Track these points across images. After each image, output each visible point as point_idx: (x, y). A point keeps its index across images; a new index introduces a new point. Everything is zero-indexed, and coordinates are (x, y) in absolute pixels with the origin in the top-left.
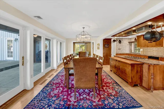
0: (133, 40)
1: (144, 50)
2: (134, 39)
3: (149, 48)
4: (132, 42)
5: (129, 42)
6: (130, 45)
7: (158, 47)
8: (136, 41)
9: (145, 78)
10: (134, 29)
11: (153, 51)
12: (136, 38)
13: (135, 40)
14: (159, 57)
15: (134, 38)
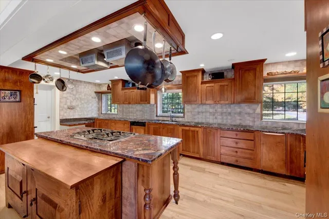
0: (105, 89)
1: (124, 109)
2: (107, 86)
3: (130, 105)
4: (102, 93)
5: (95, 92)
6: (99, 99)
7: (143, 105)
8: (109, 91)
9: (128, 208)
10: (96, 40)
11: (137, 111)
12: (110, 86)
13: (108, 89)
14: (145, 123)
15: (106, 84)
